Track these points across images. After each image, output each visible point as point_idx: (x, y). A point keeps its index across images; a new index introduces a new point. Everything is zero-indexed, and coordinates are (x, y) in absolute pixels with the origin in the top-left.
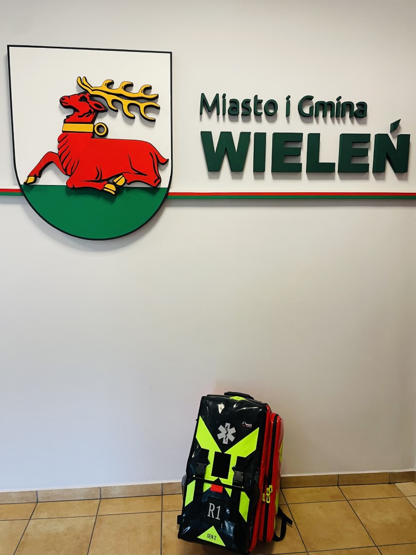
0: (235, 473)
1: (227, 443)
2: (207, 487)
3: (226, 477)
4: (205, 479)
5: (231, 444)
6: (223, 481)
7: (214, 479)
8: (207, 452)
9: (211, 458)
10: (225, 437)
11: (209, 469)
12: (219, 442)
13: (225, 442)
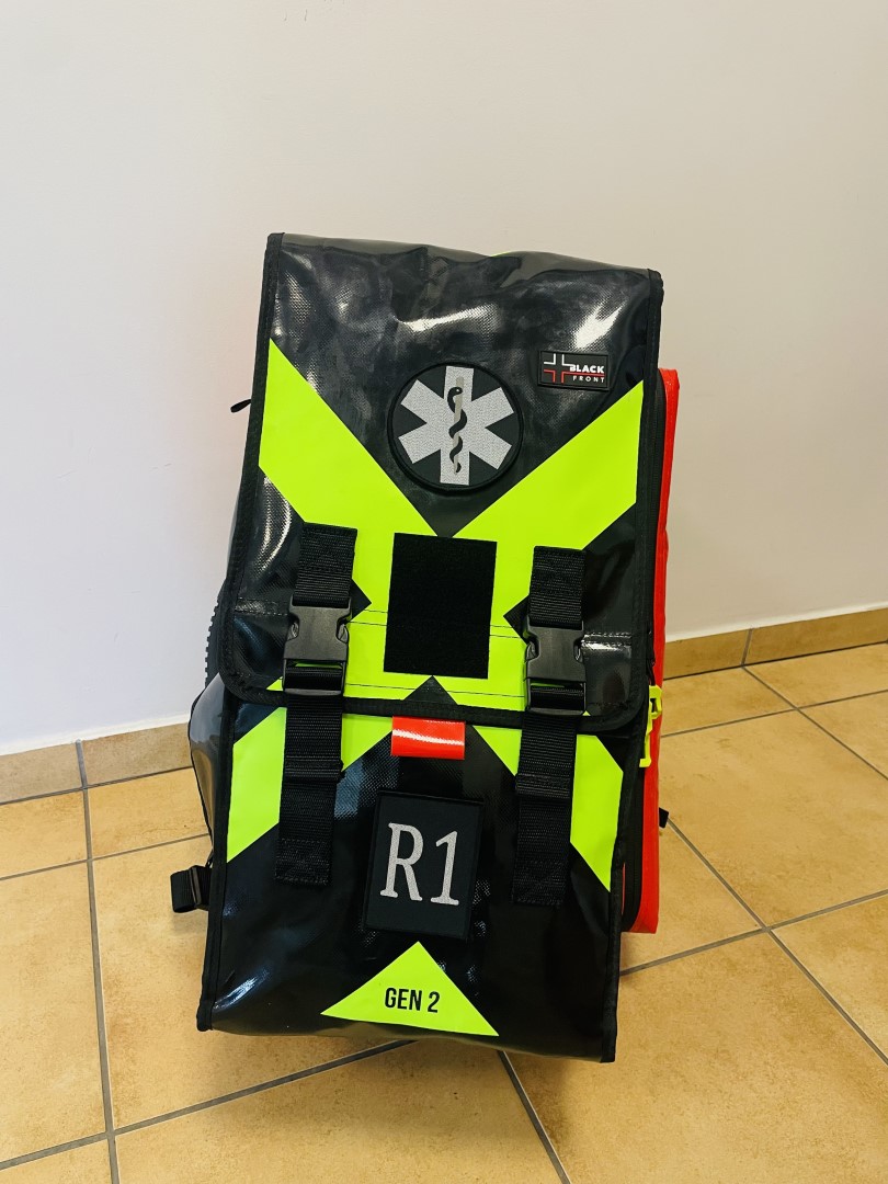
0: (530, 640)
1: (463, 479)
2: (360, 736)
3: (477, 667)
4: (350, 692)
5: (489, 485)
6: (461, 690)
7: (403, 685)
8: (341, 541)
9: (373, 572)
10: (448, 445)
11: (368, 635)
12: (417, 480)
13: (454, 475)
